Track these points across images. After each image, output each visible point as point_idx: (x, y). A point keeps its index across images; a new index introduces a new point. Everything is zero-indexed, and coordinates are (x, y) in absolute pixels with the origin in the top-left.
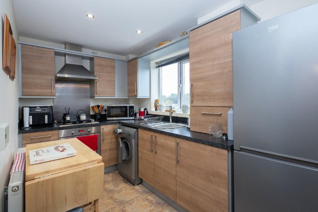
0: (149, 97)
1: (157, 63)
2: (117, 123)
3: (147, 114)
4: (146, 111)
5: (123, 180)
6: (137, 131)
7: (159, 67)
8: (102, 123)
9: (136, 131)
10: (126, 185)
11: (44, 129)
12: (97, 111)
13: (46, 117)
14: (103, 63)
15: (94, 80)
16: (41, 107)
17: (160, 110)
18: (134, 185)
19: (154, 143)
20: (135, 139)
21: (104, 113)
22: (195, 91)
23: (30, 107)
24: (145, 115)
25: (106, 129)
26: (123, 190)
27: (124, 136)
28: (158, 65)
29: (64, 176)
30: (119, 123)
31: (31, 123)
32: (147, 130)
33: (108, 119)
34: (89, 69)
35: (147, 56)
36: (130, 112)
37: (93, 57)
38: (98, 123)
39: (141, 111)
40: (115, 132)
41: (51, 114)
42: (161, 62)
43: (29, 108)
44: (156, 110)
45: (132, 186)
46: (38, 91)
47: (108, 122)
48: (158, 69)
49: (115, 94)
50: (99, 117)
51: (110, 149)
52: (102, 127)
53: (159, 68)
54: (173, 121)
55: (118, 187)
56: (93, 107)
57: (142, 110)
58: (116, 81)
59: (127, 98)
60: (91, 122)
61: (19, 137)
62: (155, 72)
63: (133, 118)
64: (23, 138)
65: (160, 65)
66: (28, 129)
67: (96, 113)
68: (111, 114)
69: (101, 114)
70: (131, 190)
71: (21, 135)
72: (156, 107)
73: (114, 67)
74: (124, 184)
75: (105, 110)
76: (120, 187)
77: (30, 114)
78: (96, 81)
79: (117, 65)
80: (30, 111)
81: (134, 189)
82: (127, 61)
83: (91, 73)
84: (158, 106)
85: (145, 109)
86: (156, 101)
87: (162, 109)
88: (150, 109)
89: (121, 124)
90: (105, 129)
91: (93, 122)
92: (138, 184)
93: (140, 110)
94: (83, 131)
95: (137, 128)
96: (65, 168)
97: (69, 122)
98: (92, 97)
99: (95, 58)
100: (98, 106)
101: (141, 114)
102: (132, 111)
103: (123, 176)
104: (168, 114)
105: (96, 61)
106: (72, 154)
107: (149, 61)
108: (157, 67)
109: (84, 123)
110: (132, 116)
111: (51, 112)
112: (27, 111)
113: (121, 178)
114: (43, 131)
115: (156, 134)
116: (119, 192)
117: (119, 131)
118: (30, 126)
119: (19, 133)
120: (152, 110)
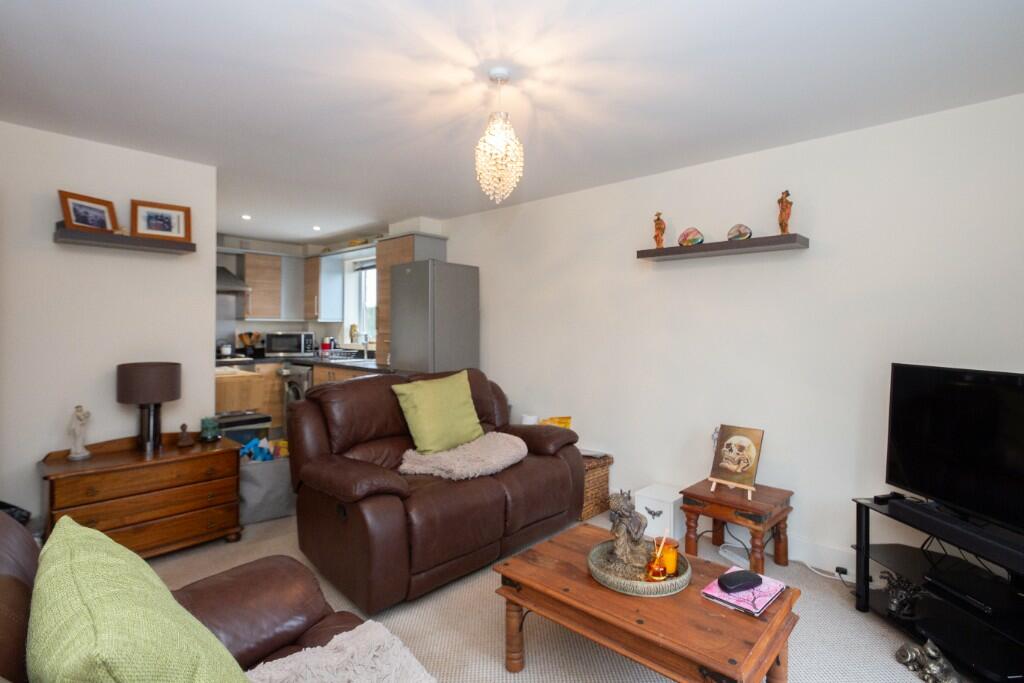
0: (341, 321)
2: (282, 362)
4: (333, 342)
6: (312, 369)
8: (259, 360)
9: (310, 370)
12: (248, 341)
15: (244, 292)
17: (357, 341)
21: (259, 346)
24: (332, 348)
25: (265, 368)
27: (294, 379)
28: (358, 268)
30: (287, 361)
33: (267, 355)
34: (235, 272)
35: (337, 255)
36: (306, 345)
37: (243, 253)
38: (251, 359)
39: (325, 343)
40: (279, 375)
44: (352, 341)
47: (266, 359)
48: (357, 273)
49: (279, 314)
50: (251, 351)
51: (270, 402)
52: (258, 366)
53: (359, 271)
54: (369, 357)
56: (241, 336)
57: (327, 340)
58: (282, 292)
59: (303, 320)
60: (238, 357)
62: (351, 279)
65: (362, 267)
67: (246, 346)
68: (274, 348)
69: (256, 346)
72: (352, 337)
73: (279, 269)
75: (263, 342)
78: (247, 294)
79: (285, 265)
82: (305, 257)
83: (240, 280)
84: (354, 334)
85: (332, 339)
86: (353, 327)
88: (343, 338)
89: (290, 363)
90: (262, 369)
91: (243, 358)
93: (323, 341)
95: (311, 365)
98: (240, 318)
99: (247, 256)
100: (250, 334)
101: (325, 347)
102: (309, 343)
104: (362, 348)
105: (248, 261)
107: (341, 260)
108: (356, 270)
109: (229, 360)
115: (334, 370)
117: (286, 372)
120: (345, 342)
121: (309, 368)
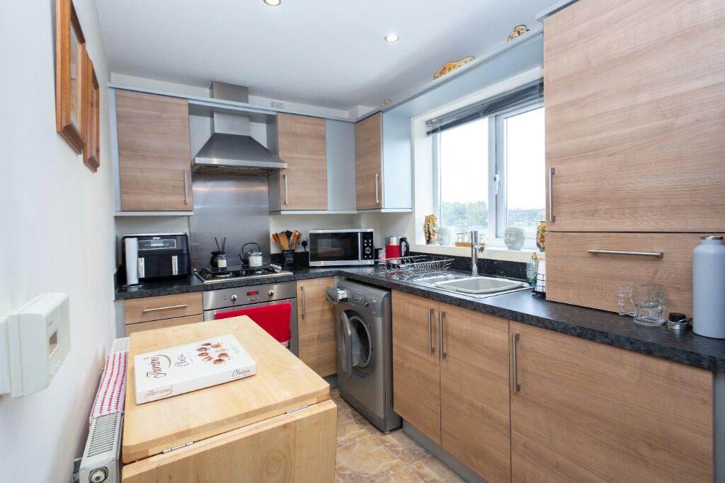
0: (410, 211)
1: (429, 122)
2: (333, 276)
3: (408, 253)
4: (403, 244)
5: (354, 416)
6: (389, 297)
7: (435, 131)
8: (301, 275)
9: (385, 297)
10: (363, 431)
11: (169, 289)
12: (285, 244)
13: (175, 259)
14: (299, 127)
15: (277, 170)
16: (162, 237)
17: (440, 240)
18: (382, 432)
19: (439, 331)
20: (383, 316)
21: (300, 250)
22: (562, 187)
23: (139, 238)
24: (403, 255)
25: (310, 289)
26: (356, 443)
27: (352, 306)
28: (430, 129)
30: (340, 274)
31: (143, 275)
32: (417, 295)
33: (312, 264)
34: (264, 143)
35: (402, 106)
36: (364, 248)
37: (275, 114)
38: (290, 273)
39: (391, 244)
40: (331, 297)
41: (185, 252)
42: (440, 119)
43: (136, 239)
44: (428, 241)
45: (378, 434)
46: (154, 199)
47: (312, 271)
48: (431, 136)
49: (326, 204)
50: (290, 259)
51: (319, 338)
52: (300, 284)
53: (435, 134)
54: (480, 272)
55: (343, 435)
56: (276, 236)
57: (394, 242)
58: (328, 171)
59: (356, 212)
60: (273, 271)
61: (116, 307)
62: (423, 144)
64: (126, 310)
65: (437, 127)
66: (135, 289)
67: (283, 251)
68: (320, 253)
69: (296, 251)
70: (377, 444)
71: (121, 303)
72: (430, 234)
73: (324, 138)
74: (357, 426)
75: (304, 244)
76: (348, 435)
77: (140, 254)
78: (282, 173)
79: (331, 131)
80: (140, 245)
81: (383, 442)
82: (354, 121)
83: (271, 152)
84: (434, 231)
85: (402, 240)
86: (429, 220)
87: (446, 239)
89: (343, 278)
90: (306, 289)
91: (280, 273)
92: (391, 431)
93: (389, 242)
94: (257, 293)
95: (388, 287)
96: (230, 420)
97: (224, 272)
98: (275, 212)
99: (280, 117)
100: (288, 234)
101: (391, 251)
102: (368, 245)
103: (352, 406)
105: (282, 124)
106: (244, 371)
107: (408, 118)
108: (428, 133)
109: (259, 276)
110: (368, 258)
111: (185, 249)
112: (132, 246)
113: (349, 410)
114: (169, 294)
115: (444, 308)
116: (347, 448)
117: (342, 294)
118: (141, 280)
119: (117, 298)
120: (418, 243)
121: (384, 293)
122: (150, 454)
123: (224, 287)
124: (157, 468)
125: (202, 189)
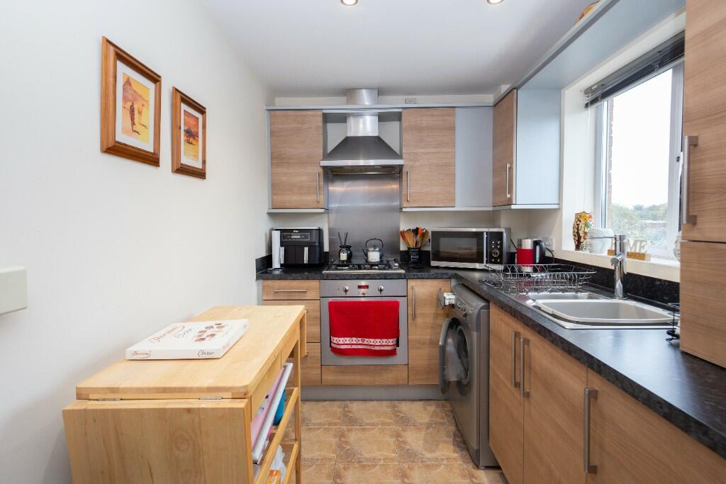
0: (556, 207)
1: (588, 91)
2: (450, 278)
3: (544, 259)
4: (538, 248)
5: (455, 436)
6: (488, 308)
7: (593, 102)
9: (482, 308)
10: (455, 455)
11: (294, 275)
12: (411, 242)
13: (306, 249)
14: (426, 121)
15: (401, 167)
16: (300, 231)
17: (590, 247)
18: (477, 466)
19: (522, 361)
20: (478, 329)
23: (282, 231)
24: (537, 261)
25: (422, 288)
26: (439, 466)
27: (459, 315)
28: (591, 98)
29: (140, 413)
30: (456, 277)
31: (282, 262)
33: (434, 263)
36: (490, 250)
37: (400, 110)
38: (404, 271)
39: (523, 248)
41: (317, 244)
42: (602, 84)
43: (279, 232)
44: (578, 247)
45: (470, 466)
46: (294, 198)
47: (433, 272)
48: (591, 110)
49: (454, 200)
50: (413, 258)
52: (411, 283)
53: (598, 104)
54: (625, 294)
55: (432, 451)
56: (404, 234)
57: (528, 245)
58: (457, 164)
59: (491, 209)
60: (390, 267)
61: (258, 285)
62: (578, 123)
63: (499, 267)
64: (264, 288)
65: (603, 92)
66: (277, 272)
67: (410, 249)
69: (422, 249)
70: (463, 476)
71: (261, 281)
72: (579, 237)
73: (452, 129)
74: (452, 447)
76: (438, 454)
77: (282, 245)
78: (404, 170)
80: (282, 237)
81: (472, 476)
82: (492, 105)
84: (586, 233)
85: (536, 243)
86: (580, 218)
87: (598, 243)
88: (560, 243)
90: (417, 290)
91: (394, 270)
92: (487, 467)
93: (521, 245)
94: (367, 287)
100: (415, 231)
101: (527, 257)
102: (496, 247)
103: (457, 426)
105: (407, 119)
106: (208, 353)
107: (556, 89)
108: (587, 105)
110: (496, 263)
111: (317, 241)
112: (276, 236)
113: (452, 429)
114: (293, 279)
115: (529, 334)
116: (428, 467)
117: (449, 298)
118: (281, 265)
119: (258, 278)
120: (564, 247)
121: (482, 304)
122: (91, 398)
123: (337, 278)
124: (85, 410)
125: (338, 188)
